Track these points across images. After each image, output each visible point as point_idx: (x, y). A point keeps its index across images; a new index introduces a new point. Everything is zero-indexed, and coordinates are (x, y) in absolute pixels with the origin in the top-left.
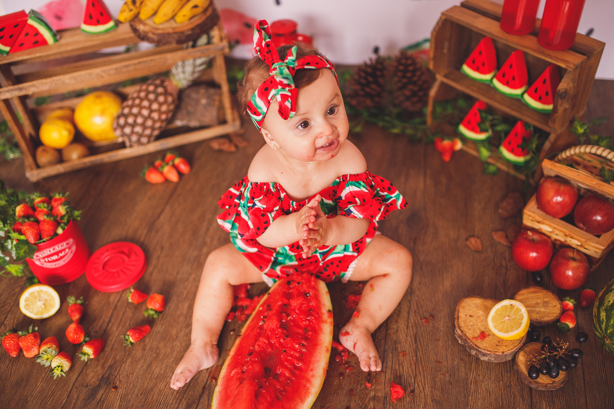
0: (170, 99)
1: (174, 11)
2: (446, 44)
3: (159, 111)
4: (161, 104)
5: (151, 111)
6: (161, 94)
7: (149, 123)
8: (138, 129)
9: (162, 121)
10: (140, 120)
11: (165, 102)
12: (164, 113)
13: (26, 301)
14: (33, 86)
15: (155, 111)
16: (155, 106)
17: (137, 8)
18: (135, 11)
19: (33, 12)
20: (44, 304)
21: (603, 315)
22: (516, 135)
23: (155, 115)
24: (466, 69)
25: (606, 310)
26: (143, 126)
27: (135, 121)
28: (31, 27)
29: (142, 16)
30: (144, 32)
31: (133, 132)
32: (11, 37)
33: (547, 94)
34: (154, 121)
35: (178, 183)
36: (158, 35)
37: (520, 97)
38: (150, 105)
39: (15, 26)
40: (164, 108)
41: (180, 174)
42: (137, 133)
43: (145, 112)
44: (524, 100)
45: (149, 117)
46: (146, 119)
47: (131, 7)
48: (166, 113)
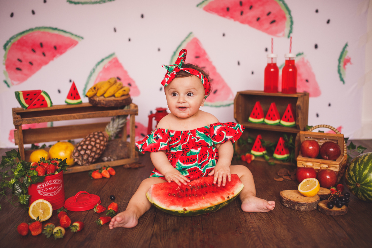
0: (105, 139)
1: (114, 91)
2: (240, 108)
3: (100, 144)
4: (101, 141)
5: (96, 143)
6: (101, 136)
7: (94, 149)
8: (88, 152)
9: (101, 150)
10: (90, 147)
11: (103, 140)
12: (102, 145)
13: (33, 208)
14: (41, 118)
15: (98, 143)
16: (98, 141)
17: (95, 91)
18: (95, 92)
19: (43, 91)
20: (43, 211)
21: (352, 173)
22: (280, 145)
23: (98, 146)
24: (251, 119)
25: (352, 170)
26: (91, 150)
27: (87, 148)
28: (42, 96)
29: (98, 95)
30: (98, 100)
31: (85, 153)
32: (31, 99)
33: (291, 117)
34: (97, 149)
35: (110, 178)
36: (106, 101)
37: (279, 124)
38: (96, 140)
39: (35, 95)
40: (102, 143)
41: (111, 176)
42: (87, 154)
43: (93, 143)
44: (281, 124)
45: (95, 146)
46: (93, 146)
47: (93, 90)
48: (103, 146)
